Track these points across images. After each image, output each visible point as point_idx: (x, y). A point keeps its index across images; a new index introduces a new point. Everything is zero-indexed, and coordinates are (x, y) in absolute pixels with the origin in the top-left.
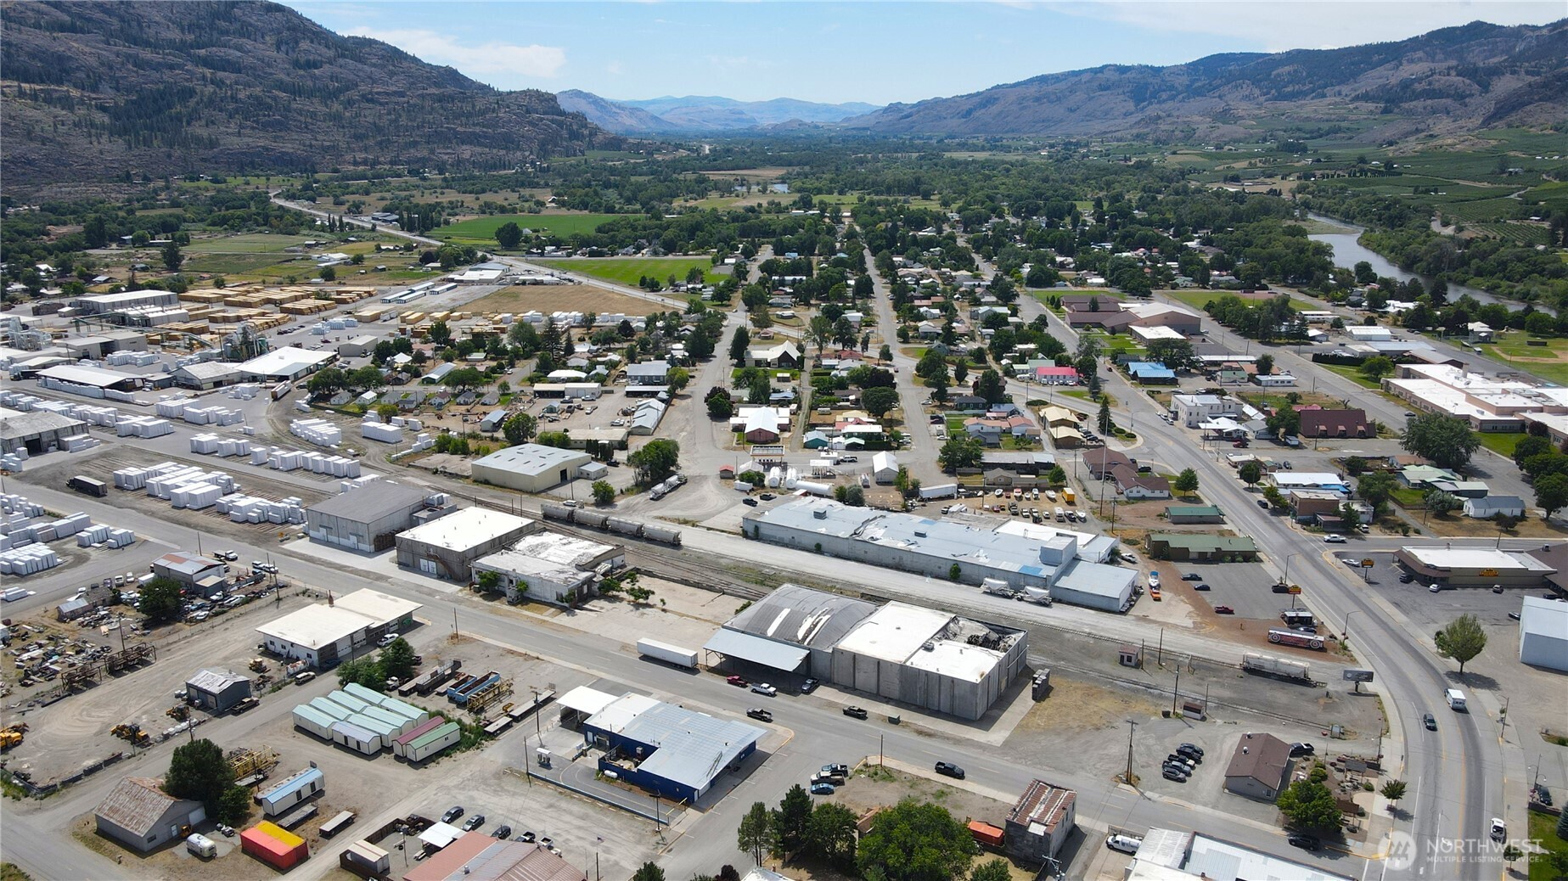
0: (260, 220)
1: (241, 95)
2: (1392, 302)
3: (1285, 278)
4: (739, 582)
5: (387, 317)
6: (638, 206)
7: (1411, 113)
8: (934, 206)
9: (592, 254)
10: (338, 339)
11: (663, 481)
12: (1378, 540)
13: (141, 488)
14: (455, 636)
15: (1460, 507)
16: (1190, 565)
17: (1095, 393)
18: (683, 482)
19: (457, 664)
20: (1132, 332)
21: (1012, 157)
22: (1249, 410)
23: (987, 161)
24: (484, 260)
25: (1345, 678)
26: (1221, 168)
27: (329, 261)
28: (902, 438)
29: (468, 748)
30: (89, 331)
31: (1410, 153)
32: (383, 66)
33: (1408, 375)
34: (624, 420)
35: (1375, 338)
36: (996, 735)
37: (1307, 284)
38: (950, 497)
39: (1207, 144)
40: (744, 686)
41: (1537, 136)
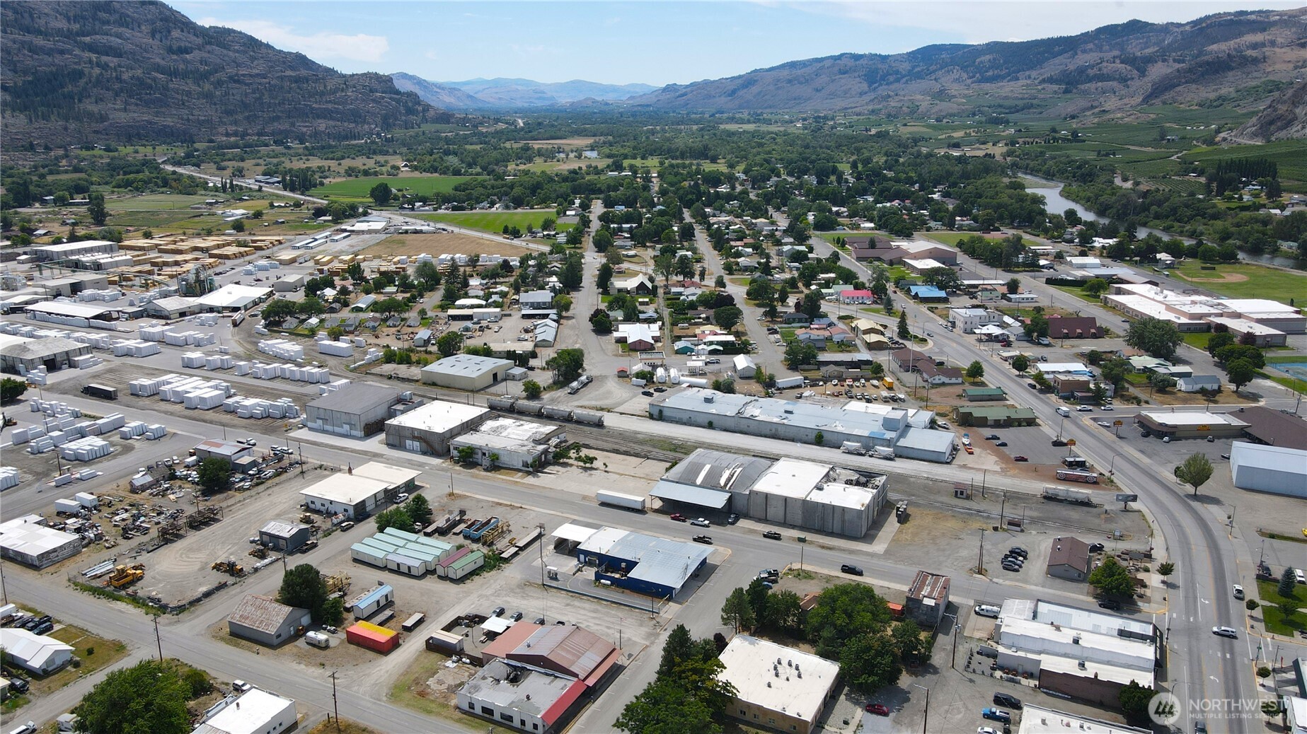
0: (160, 182)
1: (125, 76)
2: (1097, 239)
3: (1012, 223)
4: (657, 450)
5: (302, 260)
6: (478, 170)
7: (1086, 93)
8: (722, 167)
9: (454, 209)
10: (267, 278)
11: (575, 379)
12: (1120, 408)
13: (155, 394)
14: (451, 495)
15: (1175, 385)
16: (989, 429)
17: (889, 310)
18: (590, 380)
19: (462, 513)
20: (905, 264)
21: (773, 128)
22: (1007, 319)
23: (755, 131)
24: (365, 214)
25: (1118, 499)
26: (944, 136)
27: (232, 216)
28: (751, 345)
29: (491, 570)
30: (52, 273)
31: (1089, 125)
32: (245, 52)
33: (1119, 292)
34: (527, 336)
35: (1090, 266)
36: (879, 546)
37: (1030, 226)
38: (799, 386)
39: (929, 118)
40: (684, 521)
41: (1186, 111)
